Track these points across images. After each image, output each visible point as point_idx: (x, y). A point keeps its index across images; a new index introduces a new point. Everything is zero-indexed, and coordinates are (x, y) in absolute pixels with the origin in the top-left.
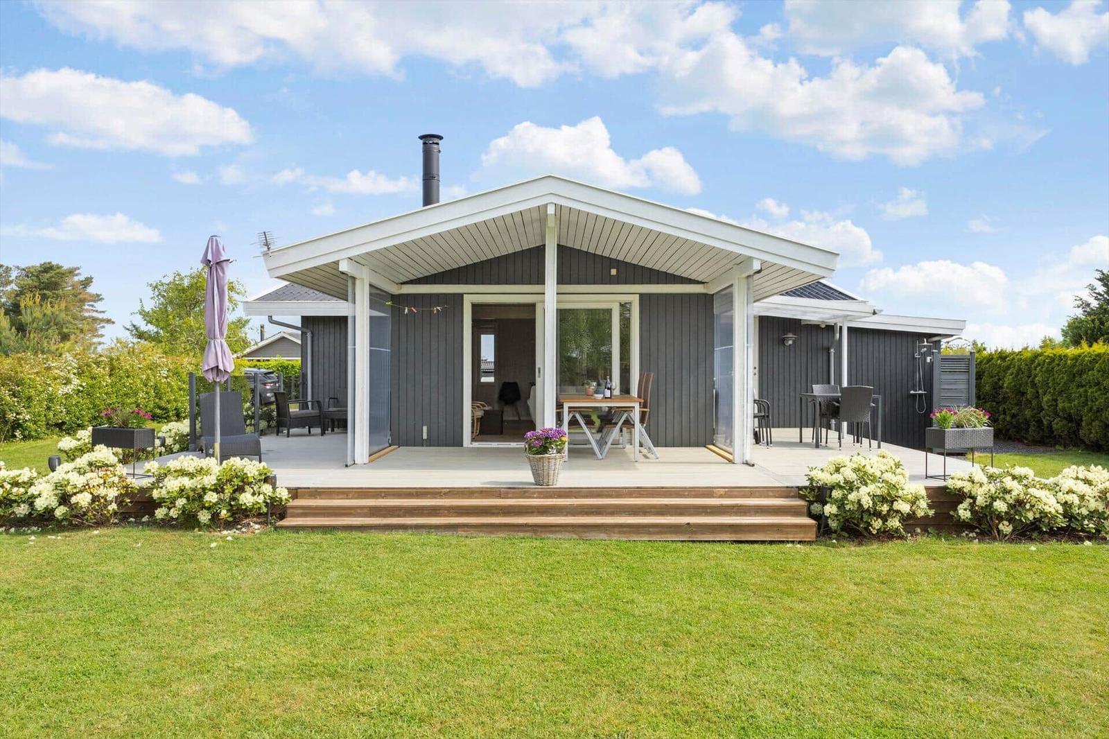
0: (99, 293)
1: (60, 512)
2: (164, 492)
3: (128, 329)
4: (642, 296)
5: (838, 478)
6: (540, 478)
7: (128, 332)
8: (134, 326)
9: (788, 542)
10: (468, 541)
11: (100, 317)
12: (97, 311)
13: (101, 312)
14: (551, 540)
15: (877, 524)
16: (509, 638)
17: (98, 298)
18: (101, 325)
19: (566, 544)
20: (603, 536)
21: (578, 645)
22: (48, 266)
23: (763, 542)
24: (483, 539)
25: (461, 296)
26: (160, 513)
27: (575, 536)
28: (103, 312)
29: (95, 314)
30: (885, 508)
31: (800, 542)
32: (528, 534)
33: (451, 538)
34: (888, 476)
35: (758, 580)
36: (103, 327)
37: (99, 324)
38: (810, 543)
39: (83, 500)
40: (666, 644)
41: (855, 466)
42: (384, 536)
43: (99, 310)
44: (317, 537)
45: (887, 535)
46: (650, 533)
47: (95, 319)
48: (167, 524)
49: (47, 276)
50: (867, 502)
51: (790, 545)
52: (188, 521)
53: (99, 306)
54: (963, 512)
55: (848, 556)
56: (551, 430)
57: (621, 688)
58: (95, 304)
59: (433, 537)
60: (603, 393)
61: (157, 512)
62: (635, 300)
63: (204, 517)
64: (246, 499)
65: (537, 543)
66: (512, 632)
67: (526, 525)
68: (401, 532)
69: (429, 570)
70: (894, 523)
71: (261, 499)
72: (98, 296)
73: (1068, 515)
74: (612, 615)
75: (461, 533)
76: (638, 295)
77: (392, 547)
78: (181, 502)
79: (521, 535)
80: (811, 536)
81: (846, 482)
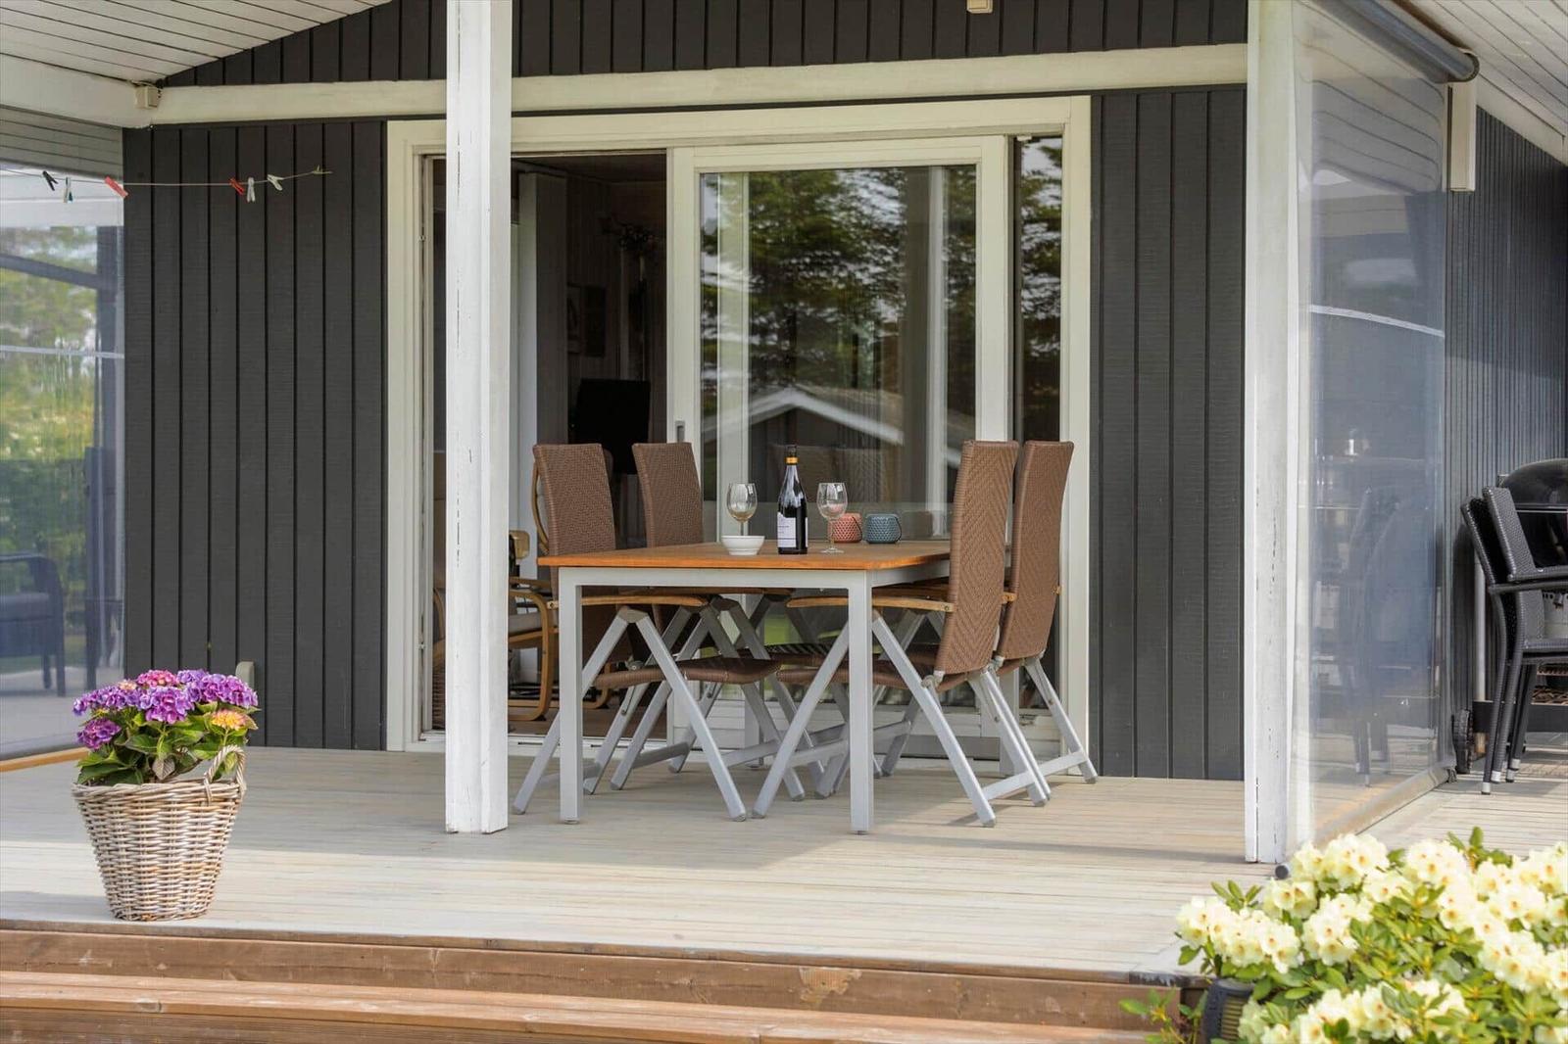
4: (1103, 101)
6: (128, 883)
25: (376, 127)
62: (1075, 121)
76: (1087, 99)
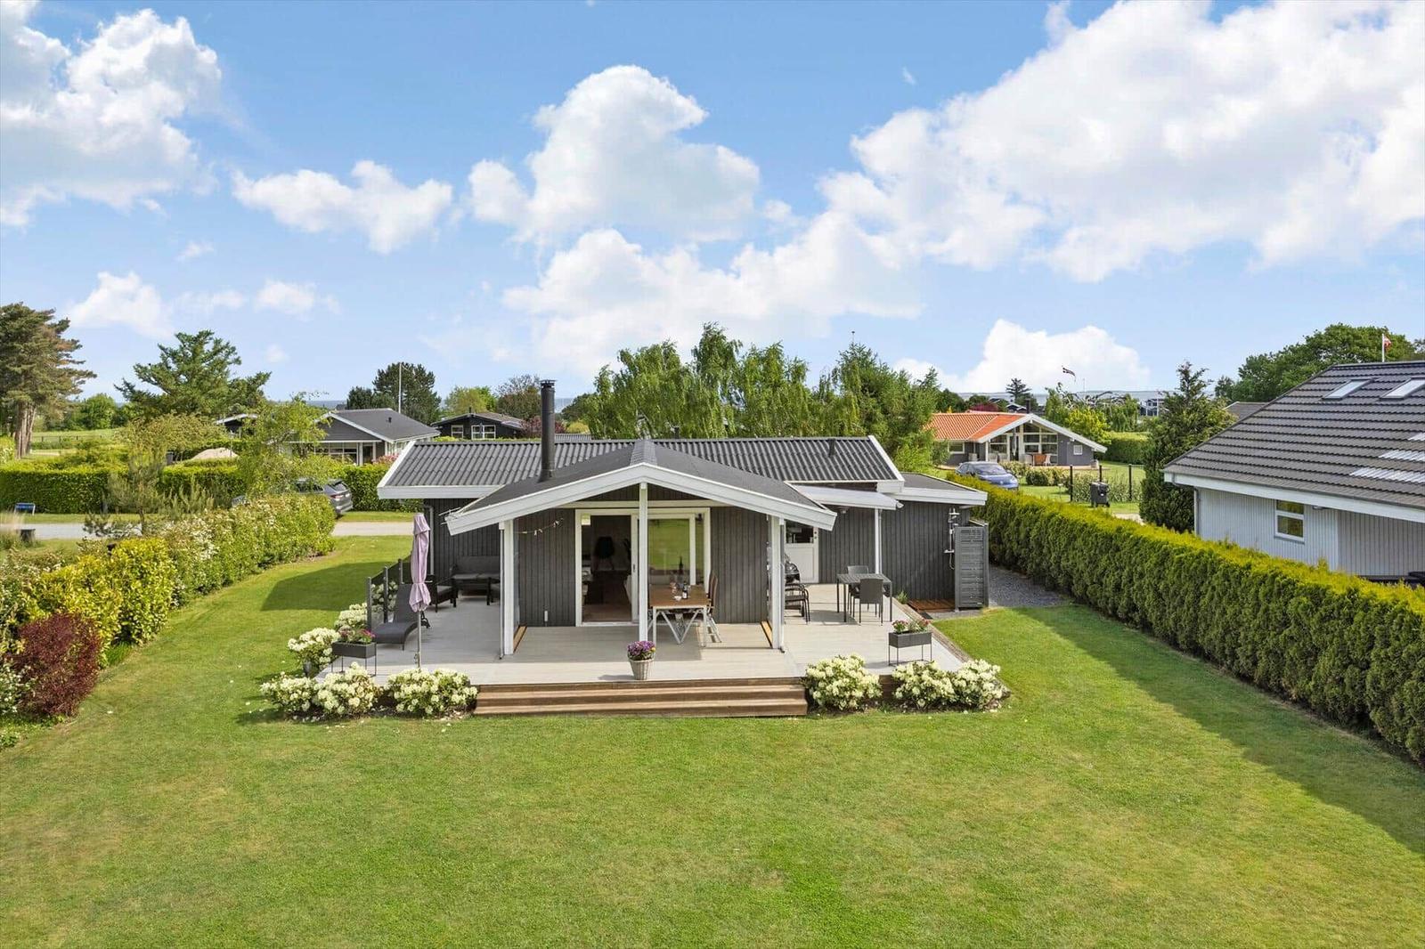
0: (76, 339)
1: (341, 710)
2: (402, 694)
3: (121, 389)
5: (822, 674)
6: (638, 674)
7: (120, 393)
8: (128, 384)
9: (789, 716)
10: (595, 722)
11: (78, 370)
12: (73, 362)
13: (78, 363)
14: (647, 718)
15: (843, 704)
16: (628, 786)
17: (74, 345)
18: (81, 380)
19: (655, 723)
20: (677, 715)
21: (660, 789)
22: (16, 311)
23: (775, 717)
24: (603, 720)
25: (573, 510)
26: (400, 708)
27: (660, 716)
28: (82, 363)
29: (71, 366)
30: (847, 694)
31: (797, 716)
32: (632, 715)
33: (585, 720)
34: (853, 674)
35: (759, 747)
36: (83, 382)
37: (78, 379)
38: (803, 716)
39: (355, 702)
40: (700, 787)
41: (835, 665)
42: (543, 720)
43: (77, 360)
44: (502, 721)
45: (849, 710)
46: (706, 713)
47: (72, 373)
48: (406, 715)
49: (16, 324)
50: (836, 691)
51: (790, 719)
52: (419, 713)
53: (75, 355)
54: (898, 694)
55: (823, 726)
56: (645, 642)
57: (678, 808)
58: (71, 354)
59: (574, 719)
60: (681, 595)
61: (397, 707)
62: (707, 512)
63: (429, 710)
64: (456, 698)
65: (637, 723)
66: (629, 783)
67: (630, 710)
68: (553, 717)
69: (579, 746)
70: (854, 704)
71: (464, 698)
72: (74, 342)
73: (958, 691)
74: (678, 772)
75: (590, 716)
76: (709, 508)
77: (550, 728)
78: (415, 702)
79: (627, 716)
80: (804, 712)
81: (827, 677)
